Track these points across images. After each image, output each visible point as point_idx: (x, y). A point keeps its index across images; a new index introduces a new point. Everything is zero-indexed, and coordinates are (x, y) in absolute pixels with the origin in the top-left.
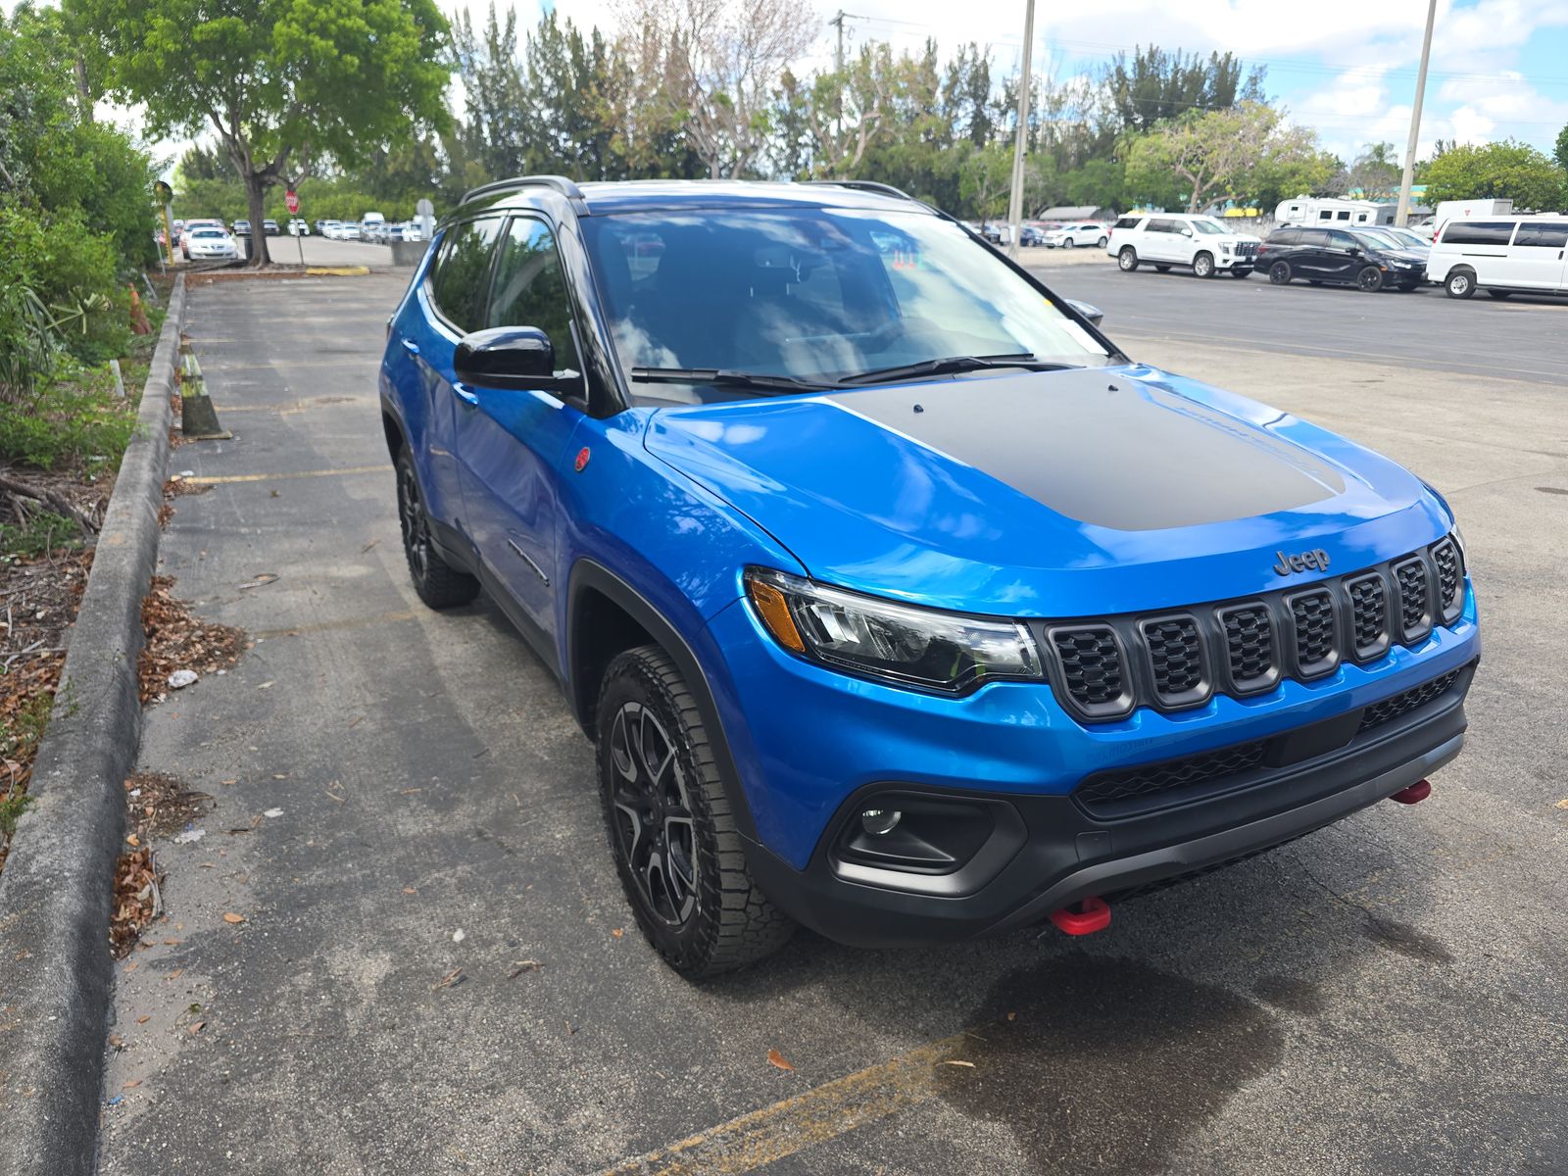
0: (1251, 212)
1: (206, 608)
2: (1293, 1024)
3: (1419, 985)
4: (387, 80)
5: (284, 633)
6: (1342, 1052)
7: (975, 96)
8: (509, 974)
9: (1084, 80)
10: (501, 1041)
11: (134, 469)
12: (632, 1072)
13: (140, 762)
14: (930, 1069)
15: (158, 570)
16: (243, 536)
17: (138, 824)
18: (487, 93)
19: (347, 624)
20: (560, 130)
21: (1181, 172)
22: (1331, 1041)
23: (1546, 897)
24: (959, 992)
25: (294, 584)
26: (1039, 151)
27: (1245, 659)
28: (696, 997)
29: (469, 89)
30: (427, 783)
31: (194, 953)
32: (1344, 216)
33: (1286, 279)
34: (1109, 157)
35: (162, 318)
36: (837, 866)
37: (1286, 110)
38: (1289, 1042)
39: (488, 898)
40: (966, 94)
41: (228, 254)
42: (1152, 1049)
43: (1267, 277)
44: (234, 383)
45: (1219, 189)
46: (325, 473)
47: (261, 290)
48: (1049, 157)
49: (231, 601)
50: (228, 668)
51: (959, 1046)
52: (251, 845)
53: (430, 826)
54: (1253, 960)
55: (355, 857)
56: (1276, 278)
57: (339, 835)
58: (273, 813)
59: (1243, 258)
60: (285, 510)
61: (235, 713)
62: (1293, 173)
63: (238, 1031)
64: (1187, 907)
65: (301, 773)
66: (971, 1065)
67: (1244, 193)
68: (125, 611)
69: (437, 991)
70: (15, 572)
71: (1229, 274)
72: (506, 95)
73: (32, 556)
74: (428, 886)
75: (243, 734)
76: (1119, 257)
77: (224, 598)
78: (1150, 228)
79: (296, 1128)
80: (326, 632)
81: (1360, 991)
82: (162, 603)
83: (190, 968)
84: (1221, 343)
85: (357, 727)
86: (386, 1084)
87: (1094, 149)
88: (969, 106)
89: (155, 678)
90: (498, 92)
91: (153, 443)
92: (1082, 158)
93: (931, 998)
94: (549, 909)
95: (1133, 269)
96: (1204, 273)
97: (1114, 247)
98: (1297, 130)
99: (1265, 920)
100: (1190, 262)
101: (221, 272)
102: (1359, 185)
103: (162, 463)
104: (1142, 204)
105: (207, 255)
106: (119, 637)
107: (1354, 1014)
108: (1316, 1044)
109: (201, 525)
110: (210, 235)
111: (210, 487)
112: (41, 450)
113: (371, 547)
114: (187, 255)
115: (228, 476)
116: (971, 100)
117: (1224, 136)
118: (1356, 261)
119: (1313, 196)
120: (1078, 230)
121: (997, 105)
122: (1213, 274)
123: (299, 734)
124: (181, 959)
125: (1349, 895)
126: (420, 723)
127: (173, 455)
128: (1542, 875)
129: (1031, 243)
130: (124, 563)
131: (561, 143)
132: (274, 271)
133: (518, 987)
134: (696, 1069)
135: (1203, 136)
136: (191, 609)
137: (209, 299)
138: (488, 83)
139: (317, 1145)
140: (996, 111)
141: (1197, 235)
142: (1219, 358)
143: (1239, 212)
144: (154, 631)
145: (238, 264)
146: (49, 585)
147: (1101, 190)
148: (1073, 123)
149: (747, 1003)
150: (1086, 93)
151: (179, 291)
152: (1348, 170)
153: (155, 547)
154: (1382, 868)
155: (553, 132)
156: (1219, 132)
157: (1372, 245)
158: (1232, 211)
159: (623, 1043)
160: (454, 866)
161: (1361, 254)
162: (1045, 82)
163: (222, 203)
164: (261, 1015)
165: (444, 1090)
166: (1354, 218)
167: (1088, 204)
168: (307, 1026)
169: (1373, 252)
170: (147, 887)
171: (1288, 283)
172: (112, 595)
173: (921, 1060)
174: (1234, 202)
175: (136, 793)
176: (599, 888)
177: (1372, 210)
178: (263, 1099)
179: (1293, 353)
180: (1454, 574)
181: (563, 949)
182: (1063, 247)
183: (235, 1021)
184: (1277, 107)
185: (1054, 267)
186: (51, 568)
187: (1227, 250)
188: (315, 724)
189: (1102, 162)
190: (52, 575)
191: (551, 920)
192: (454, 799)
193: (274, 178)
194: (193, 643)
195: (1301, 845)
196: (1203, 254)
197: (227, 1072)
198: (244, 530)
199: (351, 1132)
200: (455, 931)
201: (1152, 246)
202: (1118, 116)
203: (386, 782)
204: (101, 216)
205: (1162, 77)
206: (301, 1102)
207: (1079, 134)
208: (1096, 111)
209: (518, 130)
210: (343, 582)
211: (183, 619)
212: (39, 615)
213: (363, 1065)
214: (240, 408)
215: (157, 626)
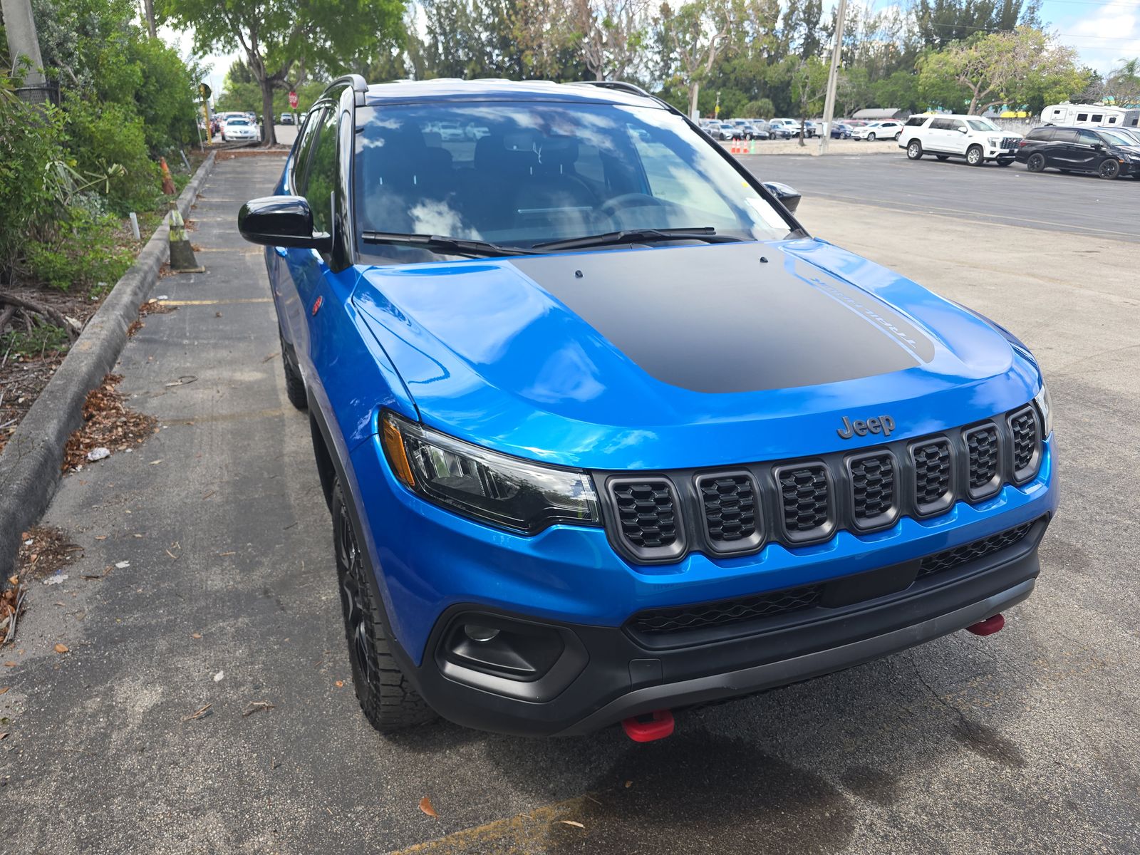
0: (1022, 114)
1: (137, 400)
2: (866, 812)
3: (989, 786)
4: (360, 10)
5: (184, 422)
6: (903, 843)
7: (808, 22)
8: (246, 712)
9: (895, 9)
10: (219, 770)
11: (120, 293)
12: (309, 806)
13: (45, 518)
14: (546, 826)
15: (114, 370)
16: (183, 346)
17: (23, 567)
18: (442, 20)
19: (232, 417)
20: (494, 48)
21: (964, 82)
22: (896, 831)
23: (1124, 712)
24: (593, 759)
25: (207, 384)
26: (855, 64)
27: (801, 513)
28: (381, 745)
29: (429, 17)
30: (243, 548)
31: (23, 674)
32: (1097, 118)
33: (1040, 168)
34: (910, 69)
35: (186, 183)
36: (444, 666)
37: (1058, 33)
38: (859, 829)
39: (253, 647)
40: (801, 20)
41: (252, 137)
42: (738, 825)
43: (1025, 166)
44: (221, 231)
45: (994, 96)
46: (260, 300)
47: (267, 163)
48: (864, 70)
49: (156, 396)
50: (135, 447)
51: (577, 807)
52: (97, 590)
53: (232, 583)
54: (849, 750)
55: (167, 605)
56: (1033, 167)
57: (162, 586)
58: (121, 565)
59: (1007, 151)
60: (221, 327)
61: (127, 483)
62: (1056, 83)
63: (29, 743)
64: (806, 697)
65: (155, 534)
66: (582, 826)
67: (1014, 99)
68: (69, 401)
69: (185, 722)
70: (17, 367)
71: (995, 163)
72: (455, 22)
73: (30, 356)
74: (212, 633)
75: (126, 500)
76: (907, 148)
77: (153, 392)
78: (933, 126)
79: (40, 830)
80: (214, 423)
81: (934, 787)
82: (105, 395)
83: (16, 687)
84: (975, 218)
85: (209, 499)
86: (120, 798)
87: (899, 63)
88: (803, 29)
89: (77, 453)
90: (450, 19)
91: (142, 274)
92: (889, 70)
93: (568, 761)
94: (295, 660)
95: (918, 158)
96: (974, 161)
97: (904, 140)
98: (1061, 49)
99: (868, 713)
100: (964, 153)
101: (242, 150)
102: (1111, 94)
103: (145, 289)
104: (934, 107)
105: (237, 138)
106: (55, 421)
107: (923, 808)
108: (882, 834)
109: (156, 337)
110: (239, 123)
111: (175, 308)
112: (62, 277)
113: (271, 358)
114: (224, 138)
115: (191, 300)
116: (804, 24)
117: (1000, 54)
118: (1098, 155)
119: (1073, 102)
120: (879, 126)
121: (825, 28)
122: (982, 163)
123: (165, 502)
124: (12, 679)
125: (949, 697)
126: (255, 499)
127: (158, 284)
128: (1127, 692)
129: (842, 136)
130: (83, 364)
131: (494, 57)
132: (279, 150)
133: (249, 724)
134: (360, 808)
135: (983, 53)
136: (126, 400)
137: (228, 169)
138: (443, 13)
139: (49, 846)
140: (824, 33)
141: (971, 132)
142: (968, 229)
143: (1012, 114)
144: (91, 416)
145: (254, 145)
146: (37, 377)
147: (902, 95)
148: (885, 43)
149: (419, 754)
150: (895, 19)
151: (207, 164)
152: (1104, 82)
153: (117, 352)
154: (985, 674)
155: (488, 49)
156: (996, 50)
157: (1113, 142)
158: (1006, 113)
159: (311, 779)
160: (236, 618)
161: (1103, 149)
162: (864, 10)
163: (255, 100)
164: (51, 730)
165: (162, 807)
166: (1105, 121)
167: (892, 106)
168: (81, 743)
169: (1113, 147)
170: (7, 619)
171: (1042, 171)
172: (64, 389)
173: (542, 817)
174: (1008, 106)
175: (29, 543)
176: (338, 645)
177: (1121, 114)
178: (25, 802)
179: (1031, 227)
180: (1033, 438)
181: (293, 694)
182: (867, 139)
183: (30, 734)
184: (1049, 31)
185: (857, 155)
186: (43, 365)
187: (994, 144)
188: (179, 495)
189: (904, 73)
190: (41, 370)
191: (293, 668)
192: (257, 562)
193: (280, 82)
194: (118, 426)
195: (919, 650)
196: (975, 147)
197: (8, 777)
198: (186, 342)
199: (78, 837)
200: (218, 672)
201: (933, 139)
202: (921, 37)
203: (213, 545)
204: (151, 108)
205: (958, 7)
206: (52, 807)
207: (889, 51)
208: (903, 34)
209: (464, 48)
210: (241, 384)
211: (115, 408)
212: (21, 400)
213: (109, 780)
214: (219, 250)
215: (94, 413)
